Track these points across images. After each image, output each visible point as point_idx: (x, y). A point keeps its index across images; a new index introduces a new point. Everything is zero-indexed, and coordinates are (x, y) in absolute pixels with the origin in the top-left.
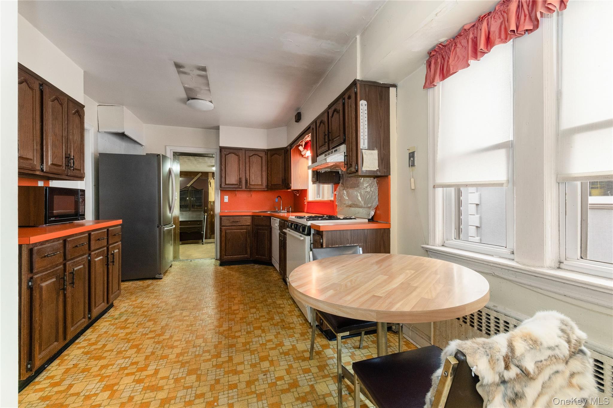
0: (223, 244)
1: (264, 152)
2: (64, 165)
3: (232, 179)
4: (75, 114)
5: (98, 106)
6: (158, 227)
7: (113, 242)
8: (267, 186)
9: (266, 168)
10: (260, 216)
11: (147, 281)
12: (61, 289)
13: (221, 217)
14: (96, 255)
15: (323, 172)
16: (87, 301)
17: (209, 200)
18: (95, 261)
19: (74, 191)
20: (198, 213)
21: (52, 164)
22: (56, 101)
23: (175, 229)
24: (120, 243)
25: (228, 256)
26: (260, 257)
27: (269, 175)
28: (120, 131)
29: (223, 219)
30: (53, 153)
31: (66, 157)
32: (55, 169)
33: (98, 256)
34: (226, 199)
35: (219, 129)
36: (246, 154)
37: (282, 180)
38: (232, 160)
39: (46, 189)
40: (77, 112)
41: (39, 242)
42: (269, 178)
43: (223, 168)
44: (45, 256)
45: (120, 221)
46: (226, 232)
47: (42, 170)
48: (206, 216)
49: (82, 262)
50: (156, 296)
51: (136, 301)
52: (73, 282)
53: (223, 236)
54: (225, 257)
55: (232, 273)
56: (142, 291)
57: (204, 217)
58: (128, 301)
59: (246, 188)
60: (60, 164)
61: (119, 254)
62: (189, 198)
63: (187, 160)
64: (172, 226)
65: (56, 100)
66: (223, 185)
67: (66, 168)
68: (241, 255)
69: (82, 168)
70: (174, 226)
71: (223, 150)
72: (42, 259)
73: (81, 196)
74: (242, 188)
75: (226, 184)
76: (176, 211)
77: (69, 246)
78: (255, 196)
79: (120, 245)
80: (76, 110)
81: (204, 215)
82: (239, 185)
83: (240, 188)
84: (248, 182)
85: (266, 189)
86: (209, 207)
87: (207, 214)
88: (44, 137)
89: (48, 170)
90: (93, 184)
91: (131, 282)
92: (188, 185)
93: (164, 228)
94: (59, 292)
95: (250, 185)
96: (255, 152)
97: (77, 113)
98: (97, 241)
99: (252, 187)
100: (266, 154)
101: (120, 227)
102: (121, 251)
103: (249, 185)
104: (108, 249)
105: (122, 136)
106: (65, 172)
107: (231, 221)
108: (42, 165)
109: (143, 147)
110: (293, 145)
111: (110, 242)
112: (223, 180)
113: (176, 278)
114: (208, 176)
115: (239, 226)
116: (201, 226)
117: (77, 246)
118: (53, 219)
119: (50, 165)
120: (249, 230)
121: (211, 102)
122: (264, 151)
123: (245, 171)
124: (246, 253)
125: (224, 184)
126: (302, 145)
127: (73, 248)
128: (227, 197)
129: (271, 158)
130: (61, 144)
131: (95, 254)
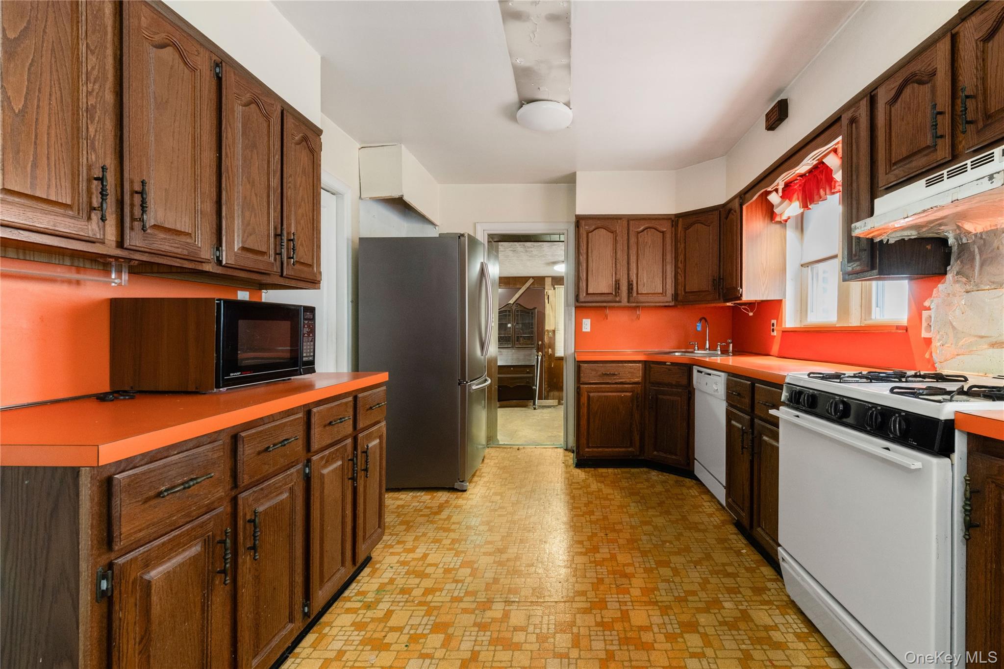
0: (584, 422)
1: (670, 221)
2: (272, 252)
3: (601, 284)
4: (300, 144)
5: (359, 149)
6: (459, 384)
7: (368, 423)
8: (675, 296)
9: (673, 256)
10: (664, 363)
11: (440, 494)
12: (219, 572)
13: (579, 365)
14: (324, 462)
15: (892, 241)
16: (299, 579)
17: (546, 329)
18: (322, 476)
19: (290, 309)
20: (527, 352)
21: (243, 249)
22: (253, 106)
23: (490, 386)
24: (383, 424)
25: (594, 447)
26: (662, 454)
27: (679, 270)
28: (395, 194)
29: (582, 369)
30: (246, 224)
31: (276, 235)
32: (250, 261)
33: (329, 461)
34: (587, 325)
35: (575, 182)
36: (631, 228)
37: (714, 280)
38: (602, 243)
39: (219, 305)
40: (305, 139)
41: (144, 455)
42: (679, 277)
43: (583, 258)
44: (159, 495)
45: (384, 377)
46: (589, 397)
47: (219, 262)
48: (540, 358)
49: (286, 484)
50: (454, 541)
51: (414, 552)
52: (254, 544)
53: (584, 404)
54: (587, 450)
55: (607, 490)
56: (428, 521)
57: (538, 359)
58: (398, 548)
59: (628, 302)
60: (264, 249)
61: (381, 448)
62: (512, 325)
63: (511, 253)
64: (486, 380)
65: (253, 103)
66: (583, 296)
67: (275, 260)
68: (620, 447)
69: (315, 261)
70: (489, 382)
71: (583, 223)
72: (147, 505)
73: (306, 322)
74: (620, 302)
75: (587, 294)
76: (493, 349)
77: (247, 451)
78: (647, 320)
79: (384, 429)
80: (301, 135)
81: (538, 356)
82: (616, 296)
83: (616, 302)
84: (635, 289)
85: (672, 304)
86: (546, 340)
87: (542, 353)
88: (223, 185)
89: (231, 262)
90: (350, 299)
91: (411, 494)
92: (511, 302)
93: (470, 386)
94: (213, 580)
95: (638, 293)
96: (650, 222)
97: (304, 143)
98: (327, 428)
99: (642, 298)
100: (673, 226)
101: (384, 388)
102: (384, 441)
103: (635, 294)
104: (355, 440)
105: (400, 205)
106: (275, 268)
107: (600, 373)
108: (218, 249)
109: (437, 228)
110: (747, 195)
111: (361, 425)
112: (583, 285)
113: (492, 491)
114: (544, 284)
115: (616, 383)
116: (531, 375)
117: (267, 449)
118: (237, 374)
119: (239, 249)
120: (638, 394)
121: (568, 104)
122: (670, 219)
123: (628, 263)
124: (631, 446)
125: (585, 295)
126: (776, 190)
127: (259, 453)
128: (589, 321)
129: (685, 232)
130: (265, 204)
131: (322, 458)
